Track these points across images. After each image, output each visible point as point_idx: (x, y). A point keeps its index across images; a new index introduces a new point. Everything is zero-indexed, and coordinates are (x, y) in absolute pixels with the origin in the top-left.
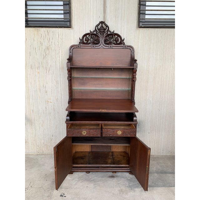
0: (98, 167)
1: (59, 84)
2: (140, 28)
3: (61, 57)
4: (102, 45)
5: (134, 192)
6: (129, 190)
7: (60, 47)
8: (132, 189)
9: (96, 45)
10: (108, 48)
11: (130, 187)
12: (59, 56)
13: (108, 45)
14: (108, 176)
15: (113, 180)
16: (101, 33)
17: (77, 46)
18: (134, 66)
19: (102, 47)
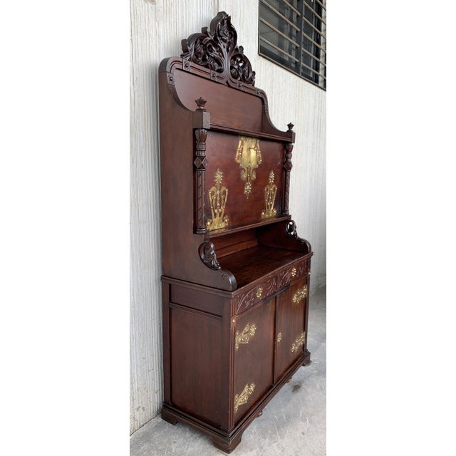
2: (260, 55)
9: (218, 74)
10: (236, 87)
13: (235, 81)
14: (290, 392)
15: (306, 391)
16: (226, 45)
17: (184, 65)
18: (291, 137)
19: (227, 82)
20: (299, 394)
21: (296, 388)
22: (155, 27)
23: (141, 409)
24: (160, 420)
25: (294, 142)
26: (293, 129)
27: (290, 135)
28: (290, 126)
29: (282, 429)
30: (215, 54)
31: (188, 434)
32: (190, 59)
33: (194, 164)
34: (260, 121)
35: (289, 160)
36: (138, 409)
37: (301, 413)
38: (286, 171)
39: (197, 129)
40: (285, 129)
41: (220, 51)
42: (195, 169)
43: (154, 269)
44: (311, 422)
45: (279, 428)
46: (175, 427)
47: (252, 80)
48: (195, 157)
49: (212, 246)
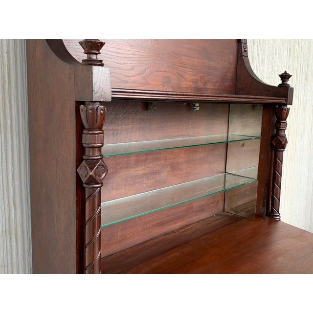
18: (286, 96)
25: (291, 104)
26: (290, 82)
27: (283, 92)
28: (285, 77)
33: (77, 173)
34: (232, 70)
35: (282, 133)
38: (276, 151)
39: (83, 103)
40: (276, 82)
42: (80, 186)
48: (79, 161)
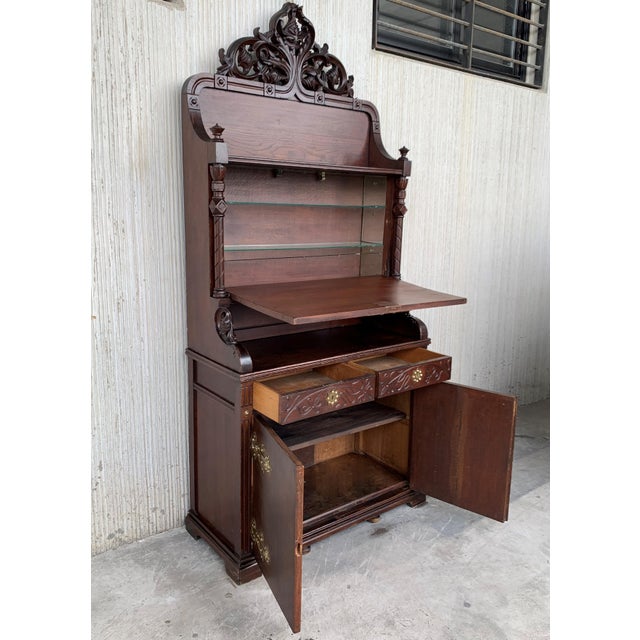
0: (331, 519)
1: (129, 234)
2: (377, 49)
3: (134, 119)
4: (295, 90)
5: (470, 541)
6: (455, 542)
7: (132, 77)
8: (457, 538)
9: (279, 88)
10: (312, 101)
11: (447, 534)
12: (129, 113)
13: (311, 93)
14: (366, 534)
15: (391, 538)
16: (293, 46)
17: (217, 81)
18: (402, 168)
19: (296, 95)
20: (378, 540)
21: (380, 532)
22: (185, 38)
23: (158, 511)
24: (184, 530)
25: (409, 175)
26: (408, 156)
27: (401, 165)
28: (404, 151)
29: (324, 576)
30: (275, 60)
31: (205, 553)
32: (230, 72)
33: (209, 209)
35: (401, 201)
36: (155, 509)
37: (364, 562)
38: (397, 219)
39: (211, 164)
40: (395, 155)
41: (282, 55)
42: (211, 214)
43: (181, 339)
44: (369, 576)
45: (321, 572)
46: (196, 542)
47: (346, 88)
49: (228, 314)
